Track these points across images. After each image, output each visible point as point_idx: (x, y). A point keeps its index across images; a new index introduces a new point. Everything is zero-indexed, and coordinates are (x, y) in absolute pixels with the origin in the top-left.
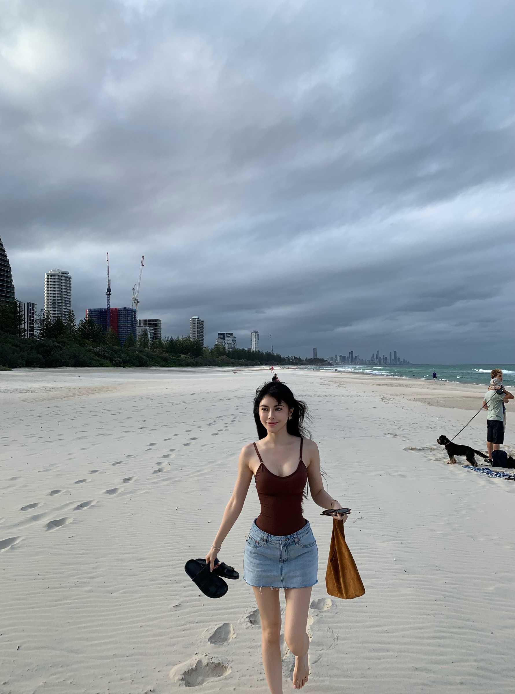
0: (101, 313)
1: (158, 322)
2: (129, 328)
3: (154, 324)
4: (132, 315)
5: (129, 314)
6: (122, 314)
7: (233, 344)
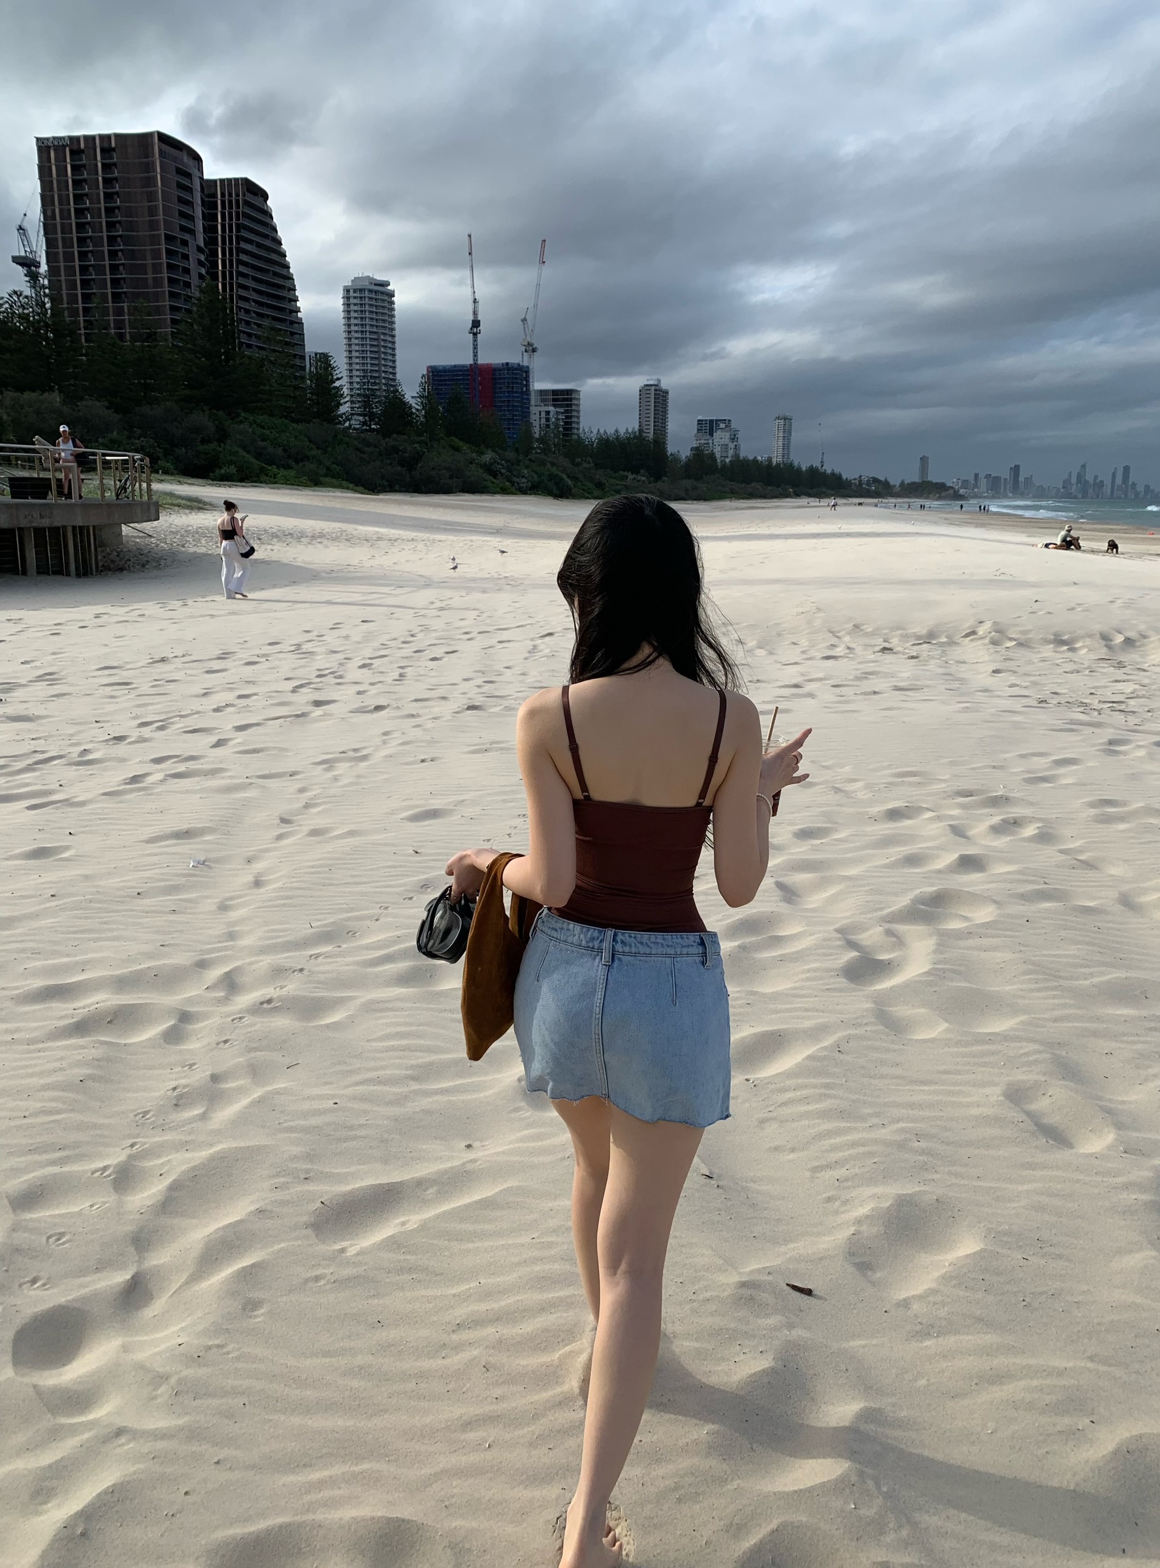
0: (458, 375)
1: (573, 396)
2: (516, 411)
3: (565, 399)
4: (522, 380)
5: (516, 378)
6: (500, 378)
7: (732, 445)
